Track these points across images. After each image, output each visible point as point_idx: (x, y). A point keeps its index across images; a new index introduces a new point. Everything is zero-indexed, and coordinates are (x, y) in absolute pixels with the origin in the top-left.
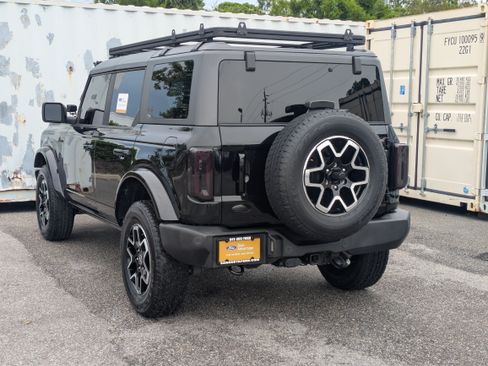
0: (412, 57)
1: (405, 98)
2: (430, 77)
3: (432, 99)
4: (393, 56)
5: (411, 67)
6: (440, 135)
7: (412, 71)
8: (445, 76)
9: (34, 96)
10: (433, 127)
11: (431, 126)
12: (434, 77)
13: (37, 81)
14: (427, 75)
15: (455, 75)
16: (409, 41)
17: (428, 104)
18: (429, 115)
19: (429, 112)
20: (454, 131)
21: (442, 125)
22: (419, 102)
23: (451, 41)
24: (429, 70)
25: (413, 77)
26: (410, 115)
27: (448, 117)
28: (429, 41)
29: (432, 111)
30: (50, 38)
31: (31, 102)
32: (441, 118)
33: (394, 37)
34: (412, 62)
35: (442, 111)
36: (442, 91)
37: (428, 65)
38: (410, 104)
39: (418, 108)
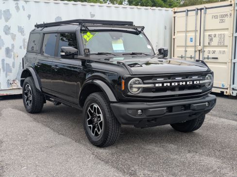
0: (196, 24)
1: (193, 44)
2: (205, 34)
3: (206, 44)
4: (186, 24)
5: (196, 29)
6: (210, 60)
7: (196, 31)
8: (213, 33)
9: (22, 44)
10: (207, 57)
11: (206, 56)
12: (207, 34)
13: (23, 37)
14: (204, 33)
15: (217, 33)
16: (194, 17)
17: (204, 46)
18: (204, 51)
19: (205, 50)
20: (217, 58)
21: (211, 56)
22: (200, 45)
23: (215, 17)
24: (205, 30)
25: (197, 34)
26: (196, 51)
27: (214, 52)
28: (205, 17)
29: (206, 50)
30: (29, 16)
31: (21, 48)
32: (211, 52)
33: (187, 15)
34: (196, 27)
35: (211, 49)
36: (211, 40)
37: (204, 28)
38: (195, 46)
39: (199, 48)
